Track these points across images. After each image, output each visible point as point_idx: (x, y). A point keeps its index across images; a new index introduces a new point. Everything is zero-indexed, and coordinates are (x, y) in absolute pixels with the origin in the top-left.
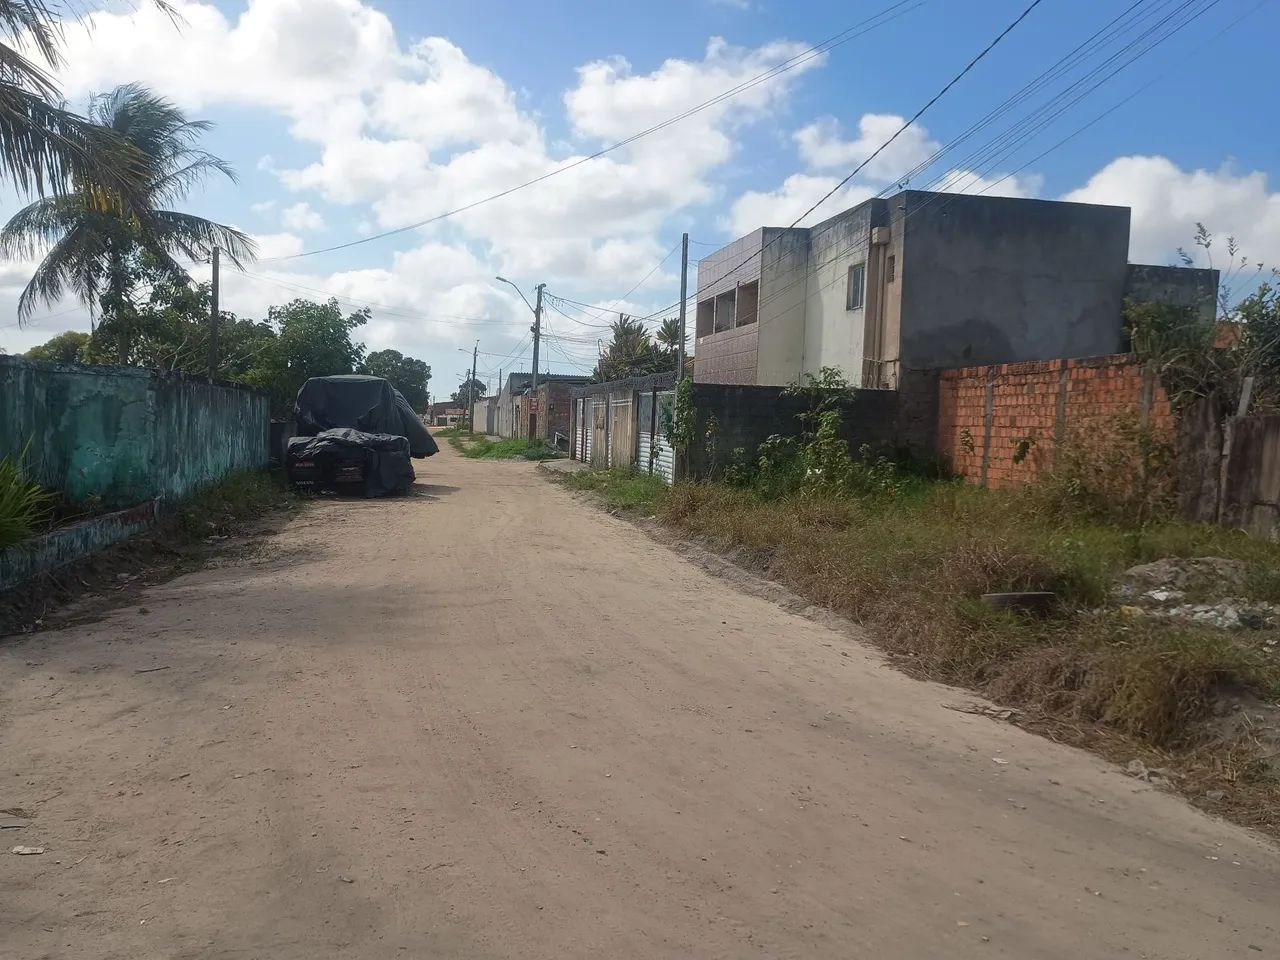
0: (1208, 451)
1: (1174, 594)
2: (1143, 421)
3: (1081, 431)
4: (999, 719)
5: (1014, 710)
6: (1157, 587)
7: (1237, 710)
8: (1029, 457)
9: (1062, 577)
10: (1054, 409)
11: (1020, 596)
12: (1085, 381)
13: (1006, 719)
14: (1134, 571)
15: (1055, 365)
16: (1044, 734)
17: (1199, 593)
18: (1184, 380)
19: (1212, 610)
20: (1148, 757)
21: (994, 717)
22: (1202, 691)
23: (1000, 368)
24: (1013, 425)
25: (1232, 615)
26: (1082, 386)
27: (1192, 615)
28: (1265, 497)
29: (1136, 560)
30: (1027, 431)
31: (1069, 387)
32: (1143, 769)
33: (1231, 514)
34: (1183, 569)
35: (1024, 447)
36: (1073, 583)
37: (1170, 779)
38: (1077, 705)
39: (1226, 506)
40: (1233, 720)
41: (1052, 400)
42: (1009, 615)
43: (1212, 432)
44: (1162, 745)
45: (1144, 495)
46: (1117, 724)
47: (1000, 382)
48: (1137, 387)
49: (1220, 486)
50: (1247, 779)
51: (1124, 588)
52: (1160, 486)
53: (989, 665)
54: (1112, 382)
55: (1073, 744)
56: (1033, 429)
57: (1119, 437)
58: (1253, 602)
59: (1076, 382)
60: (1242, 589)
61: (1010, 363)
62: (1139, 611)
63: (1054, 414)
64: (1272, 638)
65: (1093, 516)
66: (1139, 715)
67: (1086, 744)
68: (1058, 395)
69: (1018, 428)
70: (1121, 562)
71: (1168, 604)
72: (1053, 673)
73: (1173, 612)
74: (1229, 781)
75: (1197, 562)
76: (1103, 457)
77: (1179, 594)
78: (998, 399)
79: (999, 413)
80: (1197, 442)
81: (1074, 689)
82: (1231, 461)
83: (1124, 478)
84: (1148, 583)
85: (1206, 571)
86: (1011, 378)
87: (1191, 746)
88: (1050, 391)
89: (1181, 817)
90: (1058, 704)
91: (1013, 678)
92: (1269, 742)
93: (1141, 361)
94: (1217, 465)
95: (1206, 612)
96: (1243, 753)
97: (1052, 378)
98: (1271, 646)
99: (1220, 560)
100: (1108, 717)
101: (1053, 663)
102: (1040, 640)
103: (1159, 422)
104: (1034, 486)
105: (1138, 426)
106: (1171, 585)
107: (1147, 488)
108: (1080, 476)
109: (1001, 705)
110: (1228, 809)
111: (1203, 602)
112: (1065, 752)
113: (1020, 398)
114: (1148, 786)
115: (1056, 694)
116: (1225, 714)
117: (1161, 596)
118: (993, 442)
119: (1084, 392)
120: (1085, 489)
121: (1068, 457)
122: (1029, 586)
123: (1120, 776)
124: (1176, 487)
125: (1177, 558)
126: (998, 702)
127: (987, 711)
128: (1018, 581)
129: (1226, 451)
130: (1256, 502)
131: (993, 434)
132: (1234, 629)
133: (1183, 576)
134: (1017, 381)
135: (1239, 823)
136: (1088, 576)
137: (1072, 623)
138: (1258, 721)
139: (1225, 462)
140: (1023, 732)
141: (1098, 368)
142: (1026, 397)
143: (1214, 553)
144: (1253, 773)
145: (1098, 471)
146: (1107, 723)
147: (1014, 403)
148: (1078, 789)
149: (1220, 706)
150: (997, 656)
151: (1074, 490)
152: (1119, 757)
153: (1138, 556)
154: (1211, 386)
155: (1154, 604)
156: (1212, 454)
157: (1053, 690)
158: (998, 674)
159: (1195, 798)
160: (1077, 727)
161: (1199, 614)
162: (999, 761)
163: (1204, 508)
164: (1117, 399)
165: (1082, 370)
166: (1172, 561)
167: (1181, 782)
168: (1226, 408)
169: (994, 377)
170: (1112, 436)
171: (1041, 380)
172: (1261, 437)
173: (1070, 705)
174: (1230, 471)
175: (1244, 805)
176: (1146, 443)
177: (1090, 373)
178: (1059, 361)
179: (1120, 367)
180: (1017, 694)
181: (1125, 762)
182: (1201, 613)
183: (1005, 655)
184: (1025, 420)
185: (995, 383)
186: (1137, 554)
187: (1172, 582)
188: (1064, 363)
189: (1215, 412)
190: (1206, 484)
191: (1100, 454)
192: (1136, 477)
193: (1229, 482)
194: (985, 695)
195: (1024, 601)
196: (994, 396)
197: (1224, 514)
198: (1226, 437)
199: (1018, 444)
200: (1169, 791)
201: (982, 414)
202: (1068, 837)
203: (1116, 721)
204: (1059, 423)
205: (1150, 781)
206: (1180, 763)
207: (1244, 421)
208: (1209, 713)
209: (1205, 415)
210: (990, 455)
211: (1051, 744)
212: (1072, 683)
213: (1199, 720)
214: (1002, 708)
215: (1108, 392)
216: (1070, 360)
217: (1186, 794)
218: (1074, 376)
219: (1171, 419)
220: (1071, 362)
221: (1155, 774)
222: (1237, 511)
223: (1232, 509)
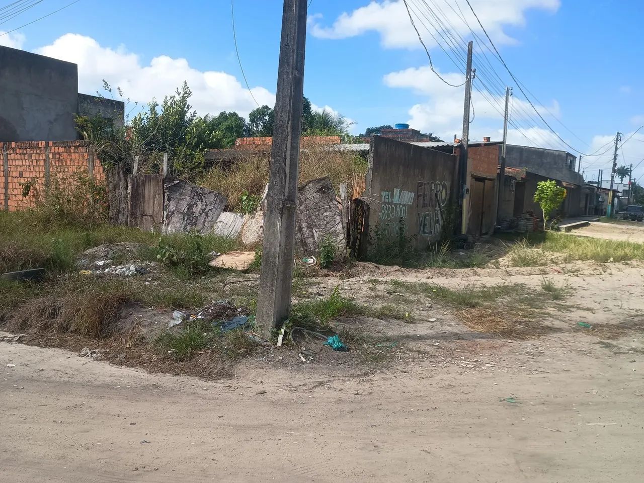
0: (122, 190)
1: (106, 262)
2: (90, 175)
3: (59, 180)
4: (13, 341)
5: (21, 335)
6: (99, 259)
7: (131, 314)
8: (31, 193)
9: (48, 259)
10: (43, 168)
11: (25, 272)
12: (59, 153)
13: (16, 341)
14: (87, 252)
15: (42, 144)
16: (38, 345)
17: (119, 260)
18: (108, 156)
19: (124, 267)
20: (91, 345)
21: (10, 341)
22: (115, 308)
23: (11, 144)
24: (21, 175)
25: (133, 268)
26: (58, 156)
27: (116, 271)
28: (147, 212)
29: (89, 246)
30: (29, 180)
31: (51, 156)
32: (88, 351)
33: (133, 220)
34: (111, 249)
35: (27, 188)
36: (55, 262)
37: (101, 353)
38: (56, 326)
39: (131, 217)
40: (129, 320)
41: (42, 163)
42: (17, 283)
43: (123, 182)
44: (98, 337)
45: (93, 213)
46: (77, 331)
47: (11, 152)
48: (86, 158)
49: (128, 207)
50: (136, 345)
51: (83, 261)
52: (100, 208)
53: (7, 313)
54: (73, 155)
55: (54, 347)
56: (33, 179)
57: (79, 184)
58: (142, 262)
59: (54, 154)
60: (137, 256)
61: (16, 141)
62: (89, 272)
63: (43, 170)
64: (149, 277)
65: (68, 224)
66: (87, 325)
67: (60, 346)
68: (45, 161)
69: (24, 178)
70: (81, 248)
71: (105, 266)
72: (42, 312)
73: (107, 270)
74: (128, 348)
75: (118, 245)
76: (71, 194)
77: (110, 261)
78: (11, 161)
79: (12, 169)
80: (116, 186)
81: (55, 318)
82: (132, 195)
83: (83, 205)
84: (94, 257)
85: (122, 249)
86: (18, 150)
87: (111, 336)
88: (41, 158)
89: (106, 371)
90: (46, 327)
91: (21, 318)
92: (145, 326)
93: (87, 145)
94: (126, 198)
95: (122, 268)
96: (134, 333)
97: (41, 151)
98: (149, 281)
99: (128, 243)
100: (72, 329)
101: (42, 306)
102: (37, 294)
103: (98, 177)
104: (35, 210)
105: (87, 178)
106: (106, 257)
107: (95, 209)
108: (59, 204)
109: (15, 334)
110: (128, 362)
111: (120, 264)
112: (50, 352)
113: (24, 161)
114: (91, 359)
115: (45, 322)
116: (126, 317)
117: (101, 263)
118: (10, 186)
119: (59, 160)
120: (63, 211)
121: (53, 194)
122: (30, 266)
123: (77, 357)
124: (108, 208)
125: (108, 244)
126: (13, 332)
127: (5, 339)
128: (24, 264)
129: (129, 191)
130: (143, 215)
131: (9, 181)
132: (134, 275)
133: (111, 252)
134: (21, 151)
135: (132, 367)
136: (63, 257)
137: (54, 283)
138: (140, 318)
139: (129, 196)
140: (26, 346)
141: (65, 147)
142: (27, 161)
143: (125, 240)
144: (138, 342)
145: (69, 201)
146: (72, 332)
147: (21, 164)
148: (54, 370)
149: (123, 314)
150: (11, 307)
151: (56, 212)
152: (76, 348)
153: (89, 244)
154: (120, 159)
155: (98, 267)
156: (124, 193)
157: (42, 320)
158: (12, 317)
159: (113, 360)
160: (56, 337)
161: (118, 270)
162: (10, 365)
163: (122, 218)
164: (76, 164)
165: (56, 148)
166: (105, 245)
167: (107, 353)
168: (128, 170)
169: (7, 149)
170: (75, 183)
171: (35, 152)
172: (144, 185)
173: (52, 327)
174: (132, 200)
175: (134, 358)
176: (92, 186)
177: (61, 150)
178: (44, 143)
179: (77, 147)
180: (23, 326)
181: (79, 351)
182: (119, 269)
183: (15, 305)
184: (28, 173)
185: (8, 152)
186: (89, 243)
187: (106, 256)
188: (47, 143)
189: (123, 172)
190: (121, 207)
191: (70, 192)
192: (88, 204)
193: (132, 205)
194: (5, 329)
195: (27, 275)
196: (8, 160)
197: (131, 221)
198: (129, 184)
199: (24, 186)
200: (101, 359)
201: (2, 170)
202: (46, 397)
203: (76, 330)
204: (47, 175)
205: (92, 357)
206: (106, 345)
207: (136, 177)
208: (120, 318)
209: (119, 173)
210: (9, 193)
211: (42, 349)
212: (53, 315)
213: (115, 322)
214: (14, 335)
215: (71, 160)
216: (50, 142)
217: (109, 359)
218: (53, 151)
219: (103, 175)
220: (51, 143)
221: (94, 353)
222: (136, 219)
223: (134, 218)
